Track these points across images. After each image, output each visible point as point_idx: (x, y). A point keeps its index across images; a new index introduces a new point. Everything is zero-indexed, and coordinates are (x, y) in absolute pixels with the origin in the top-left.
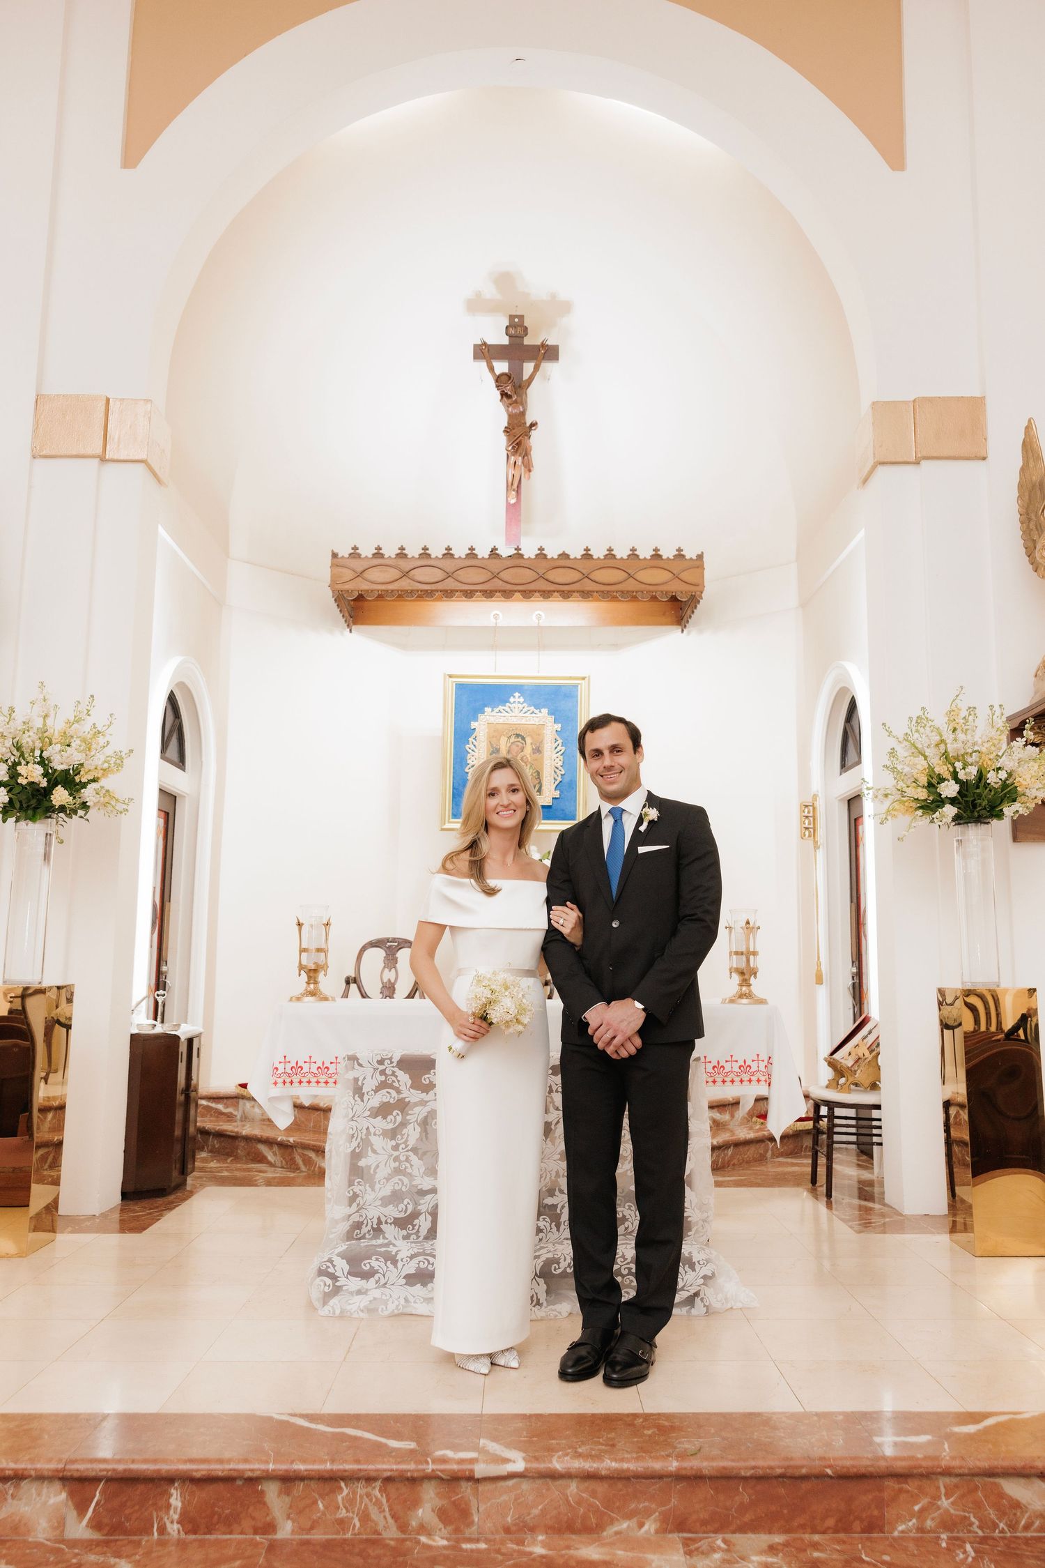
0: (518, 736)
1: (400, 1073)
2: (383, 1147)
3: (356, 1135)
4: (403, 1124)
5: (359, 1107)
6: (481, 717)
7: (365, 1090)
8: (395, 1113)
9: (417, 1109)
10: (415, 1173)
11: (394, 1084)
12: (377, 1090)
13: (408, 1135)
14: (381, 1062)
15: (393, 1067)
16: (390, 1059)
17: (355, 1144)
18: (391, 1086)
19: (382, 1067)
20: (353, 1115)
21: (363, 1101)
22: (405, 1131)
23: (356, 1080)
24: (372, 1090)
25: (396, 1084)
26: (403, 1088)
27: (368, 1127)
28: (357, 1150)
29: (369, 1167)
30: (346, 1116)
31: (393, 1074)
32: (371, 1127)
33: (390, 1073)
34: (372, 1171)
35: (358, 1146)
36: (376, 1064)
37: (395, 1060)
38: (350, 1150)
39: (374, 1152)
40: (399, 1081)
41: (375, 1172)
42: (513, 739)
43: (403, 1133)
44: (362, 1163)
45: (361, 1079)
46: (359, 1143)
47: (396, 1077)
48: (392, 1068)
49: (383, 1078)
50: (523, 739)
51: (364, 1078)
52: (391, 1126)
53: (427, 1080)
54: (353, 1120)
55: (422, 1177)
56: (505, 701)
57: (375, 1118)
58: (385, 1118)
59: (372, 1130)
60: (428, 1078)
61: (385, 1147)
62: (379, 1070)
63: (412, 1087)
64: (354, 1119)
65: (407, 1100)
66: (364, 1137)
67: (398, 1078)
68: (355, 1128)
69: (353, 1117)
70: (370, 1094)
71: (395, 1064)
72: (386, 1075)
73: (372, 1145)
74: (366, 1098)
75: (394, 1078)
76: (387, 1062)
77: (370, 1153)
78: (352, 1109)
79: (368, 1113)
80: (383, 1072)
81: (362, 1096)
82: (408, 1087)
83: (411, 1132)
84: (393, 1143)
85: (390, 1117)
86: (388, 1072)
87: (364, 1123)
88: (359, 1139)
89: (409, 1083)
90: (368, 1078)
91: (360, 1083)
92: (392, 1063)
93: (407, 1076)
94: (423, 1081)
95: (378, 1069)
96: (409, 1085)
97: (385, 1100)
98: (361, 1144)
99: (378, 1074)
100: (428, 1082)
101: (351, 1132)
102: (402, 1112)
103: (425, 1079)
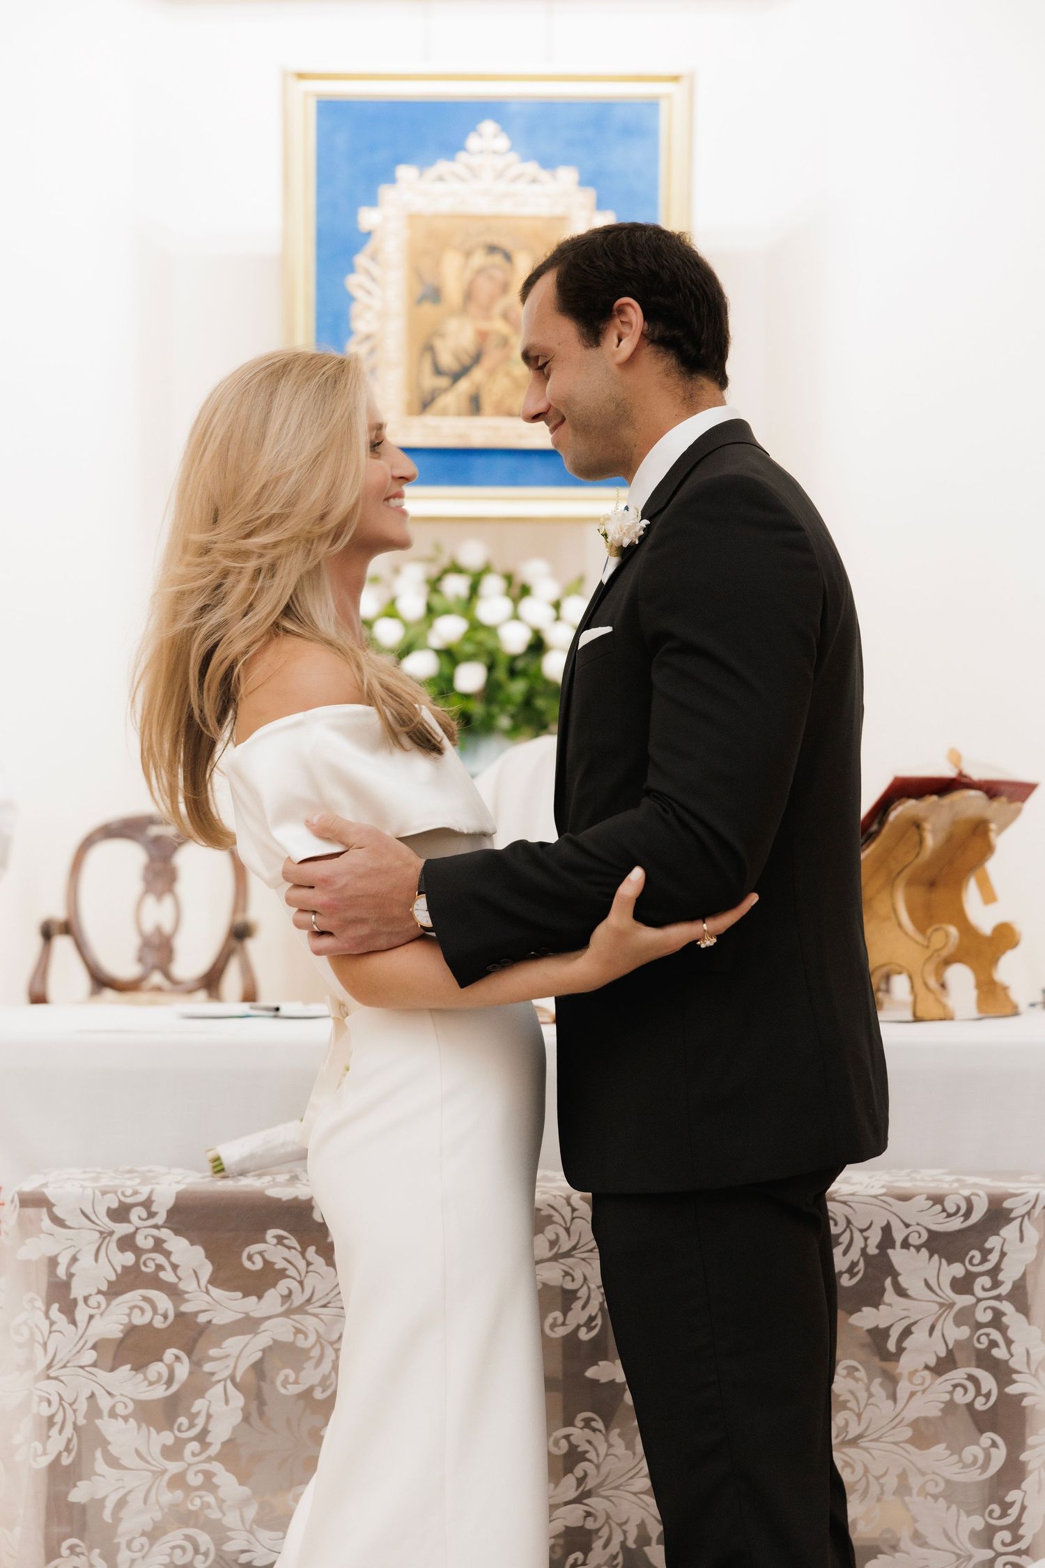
0: (492, 249)
1: (178, 1245)
2: (137, 1452)
3: (59, 1419)
4: (198, 1386)
5: (65, 1338)
6: (387, 193)
7: (77, 1291)
8: (169, 1354)
9: (232, 1344)
10: (231, 1519)
11: (162, 1275)
12: (114, 1290)
13: (209, 1416)
14: (120, 1213)
15: (156, 1227)
16: (147, 1204)
17: (57, 1442)
18: (154, 1282)
19: (122, 1229)
20: (47, 1361)
21: (73, 1322)
22: (199, 1405)
23: (53, 1262)
24: (100, 1292)
25: (168, 1276)
26: (188, 1285)
27: (92, 1396)
28: (66, 1460)
29: (100, 1503)
30: (30, 1363)
31: (159, 1245)
32: (100, 1393)
33: (150, 1243)
34: (107, 1515)
35: (67, 1449)
36: (106, 1220)
37: (163, 1205)
38: (45, 1461)
39: (113, 1462)
40: (175, 1267)
41: (117, 1520)
42: (479, 259)
43: (194, 1410)
44: (79, 1494)
45: (63, 1261)
46: (69, 1441)
47: (167, 1254)
48: (155, 1232)
49: (129, 1258)
50: (508, 257)
51: (74, 1259)
52: (160, 1392)
53: (258, 1259)
54: (49, 1378)
55: (251, 1532)
56: (452, 147)
57: (112, 1370)
58: (139, 1367)
59: (104, 1403)
60: (261, 1253)
61: (143, 1451)
62: (116, 1237)
63: (213, 1281)
64: (53, 1373)
65: (202, 1319)
66: (81, 1421)
67: (174, 1259)
68: (55, 1400)
69: (49, 1366)
70: (92, 1302)
71: (160, 1219)
72: (138, 1252)
73: (104, 1443)
74: (81, 1313)
75: (161, 1259)
76: (137, 1214)
77: (100, 1465)
78: (45, 1345)
79: (90, 1356)
80: (127, 1243)
81: (69, 1309)
82: (204, 1281)
83: (218, 1407)
84: (167, 1438)
85: (156, 1369)
86: (143, 1241)
87: (80, 1385)
88: (69, 1430)
89: (207, 1269)
90: (86, 1260)
91: (61, 1272)
92: (151, 1215)
93: (199, 1251)
94: (247, 1264)
95: (111, 1233)
96: (205, 1278)
97: (139, 1320)
98: (75, 1441)
99: (113, 1246)
100: (258, 1264)
101: (46, 1411)
102: (189, 1354)
103: (250, 1258)
